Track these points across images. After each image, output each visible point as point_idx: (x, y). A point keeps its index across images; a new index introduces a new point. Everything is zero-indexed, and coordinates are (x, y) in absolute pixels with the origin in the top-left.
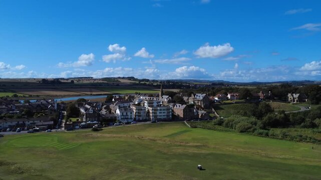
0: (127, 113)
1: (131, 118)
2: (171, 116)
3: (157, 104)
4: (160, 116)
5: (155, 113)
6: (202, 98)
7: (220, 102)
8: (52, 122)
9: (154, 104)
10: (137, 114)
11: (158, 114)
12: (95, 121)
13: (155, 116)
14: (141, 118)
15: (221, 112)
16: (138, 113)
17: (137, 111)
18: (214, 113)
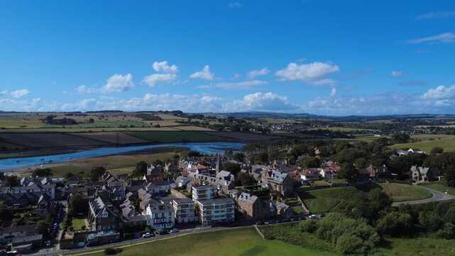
0: (163, 214)
1: (170, 222)
2: (233, 216)
3: (211, 192)
4: (218, 216)
5: (208, 212)
6: (281, 180)
7: (309, 184)
8: (40, 237)
9: (207, 193)
10: (180, 213)
11: (213, 213)
12: (111, 229)
13: (209, 218)
14: (186, 220)
15: (311, 203)
16: (182, 211)
17: (180, 208)
18: (301, 205)
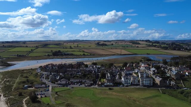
0: (127, 80)
1: (129, 83)
2: (152, 84)
3: (146, 75)
4: (146, 84)
5: (142, 82)
6: (175, 73)
7: (188, 76)
8: (93, 82)
9: (144, 75)
10: (133, 81)
11: (144, 82)
12: (111, 83)
13: (143, 84)
14: (135, 83)
15: (187, 83)
16: (134, 80)
17: (133, 79)
18: (182, 84)
